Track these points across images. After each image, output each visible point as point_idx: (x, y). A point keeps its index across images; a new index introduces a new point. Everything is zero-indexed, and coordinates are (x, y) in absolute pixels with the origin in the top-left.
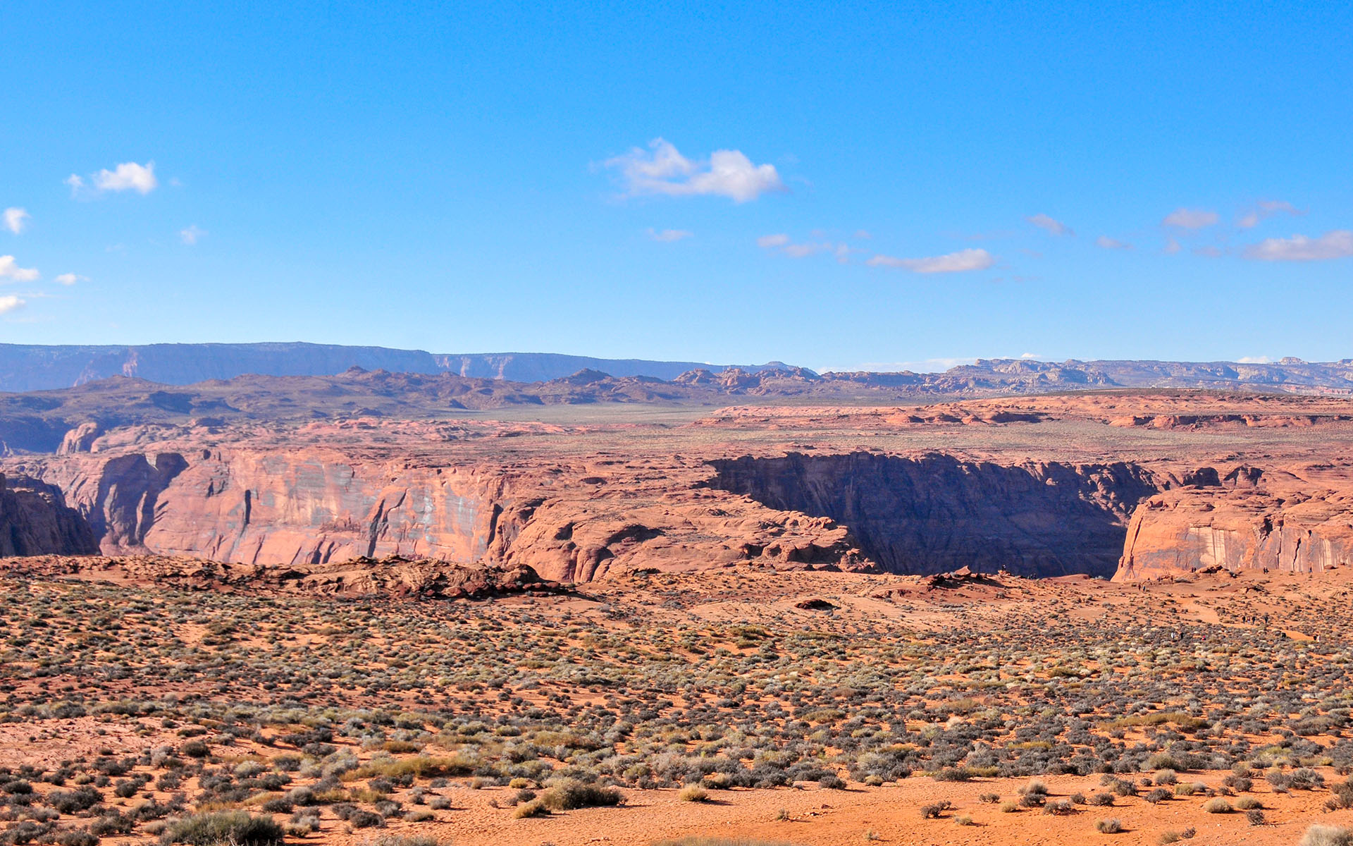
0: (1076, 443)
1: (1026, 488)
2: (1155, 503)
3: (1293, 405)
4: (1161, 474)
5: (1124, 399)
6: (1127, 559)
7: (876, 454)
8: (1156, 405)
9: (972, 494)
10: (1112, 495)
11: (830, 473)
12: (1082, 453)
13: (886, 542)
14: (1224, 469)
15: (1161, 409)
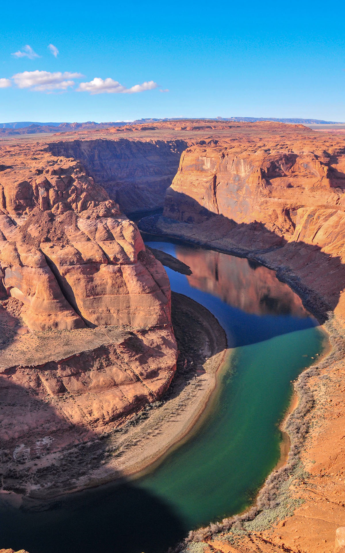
0: (165, 135)
1: (151, 148)
2: (188, 150)
3: (224, 123)
4: (190, 143)
5: (178, 123)
6: (180, 168)
7: (104, 140)
8: (187, 124)
9: (134, 151)
10: (176, 150)
11: (90, 146)
12: (167, 137)
13: (109, 167)
14: (207, 141)
15: (189, 125)
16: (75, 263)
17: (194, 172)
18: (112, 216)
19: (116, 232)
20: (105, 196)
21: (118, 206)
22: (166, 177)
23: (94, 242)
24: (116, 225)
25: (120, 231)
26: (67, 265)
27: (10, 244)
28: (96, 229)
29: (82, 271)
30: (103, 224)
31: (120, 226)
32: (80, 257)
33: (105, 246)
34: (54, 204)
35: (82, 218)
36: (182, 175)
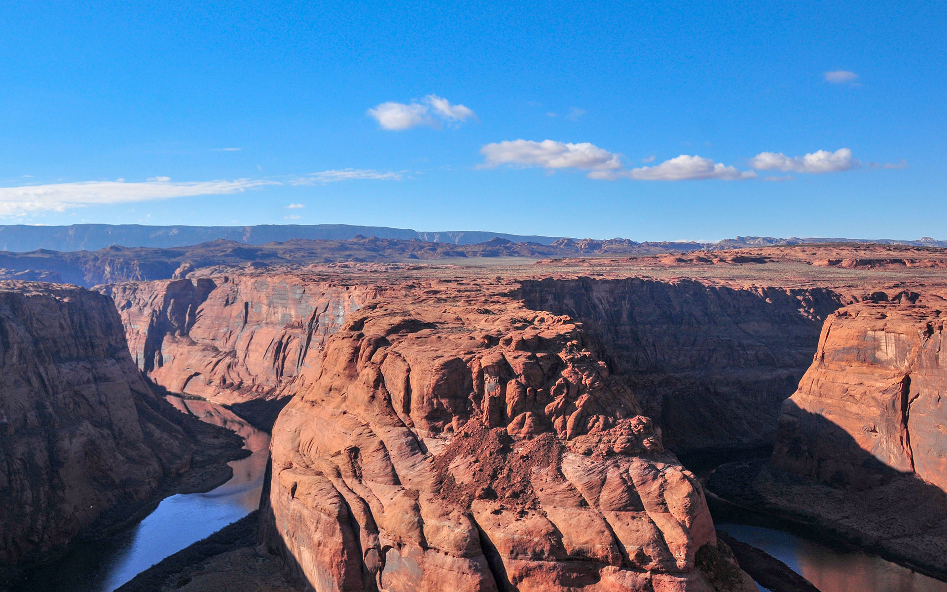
0: (788, 276)
1: (751, 304)
2: (841, 313)
3: (937, 254)
4: (846, 295)
5: (822, 249)
6: (820, 355)
7: (645, 279)
8: (844, 253)
9: (713, 308)
10: (812, 311)
11: (611, 292)
12: (791, 281)
13: (651, 340)
14: (891, 293)
15: (847, 255)
16: (546, 555)
17: (853, 365)
18: (643, 454)
19: (648, 493)
20: (630, 405)
21: (659, 431)
22: (784, 373)
23: (596, 511)
24: (650, 477)
25: (657, 492)
26: (527, 559)
27: (405, 494)
28: (603, 481)
29: (558, 576)
30: (621, 471)
31: (660, 480)
32: (560, 543)
33: (619, 524)
34: (515, 413)
35: (574, 453)
36: (824, 371)
